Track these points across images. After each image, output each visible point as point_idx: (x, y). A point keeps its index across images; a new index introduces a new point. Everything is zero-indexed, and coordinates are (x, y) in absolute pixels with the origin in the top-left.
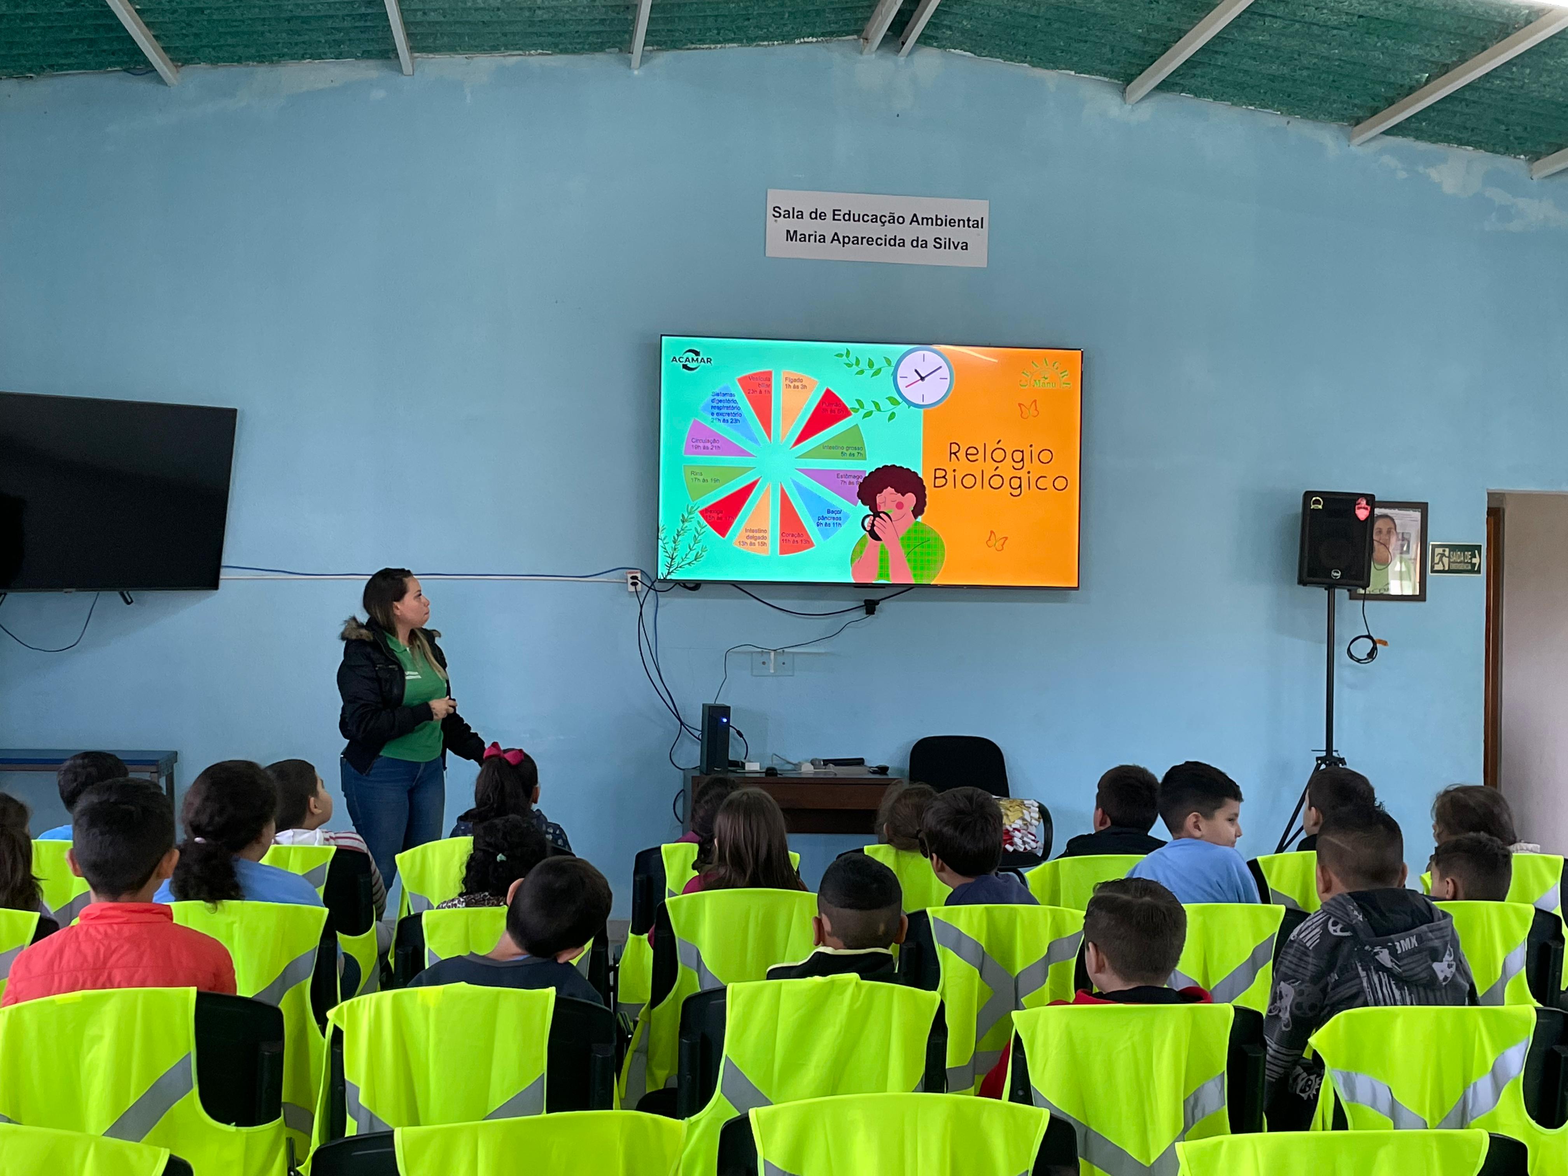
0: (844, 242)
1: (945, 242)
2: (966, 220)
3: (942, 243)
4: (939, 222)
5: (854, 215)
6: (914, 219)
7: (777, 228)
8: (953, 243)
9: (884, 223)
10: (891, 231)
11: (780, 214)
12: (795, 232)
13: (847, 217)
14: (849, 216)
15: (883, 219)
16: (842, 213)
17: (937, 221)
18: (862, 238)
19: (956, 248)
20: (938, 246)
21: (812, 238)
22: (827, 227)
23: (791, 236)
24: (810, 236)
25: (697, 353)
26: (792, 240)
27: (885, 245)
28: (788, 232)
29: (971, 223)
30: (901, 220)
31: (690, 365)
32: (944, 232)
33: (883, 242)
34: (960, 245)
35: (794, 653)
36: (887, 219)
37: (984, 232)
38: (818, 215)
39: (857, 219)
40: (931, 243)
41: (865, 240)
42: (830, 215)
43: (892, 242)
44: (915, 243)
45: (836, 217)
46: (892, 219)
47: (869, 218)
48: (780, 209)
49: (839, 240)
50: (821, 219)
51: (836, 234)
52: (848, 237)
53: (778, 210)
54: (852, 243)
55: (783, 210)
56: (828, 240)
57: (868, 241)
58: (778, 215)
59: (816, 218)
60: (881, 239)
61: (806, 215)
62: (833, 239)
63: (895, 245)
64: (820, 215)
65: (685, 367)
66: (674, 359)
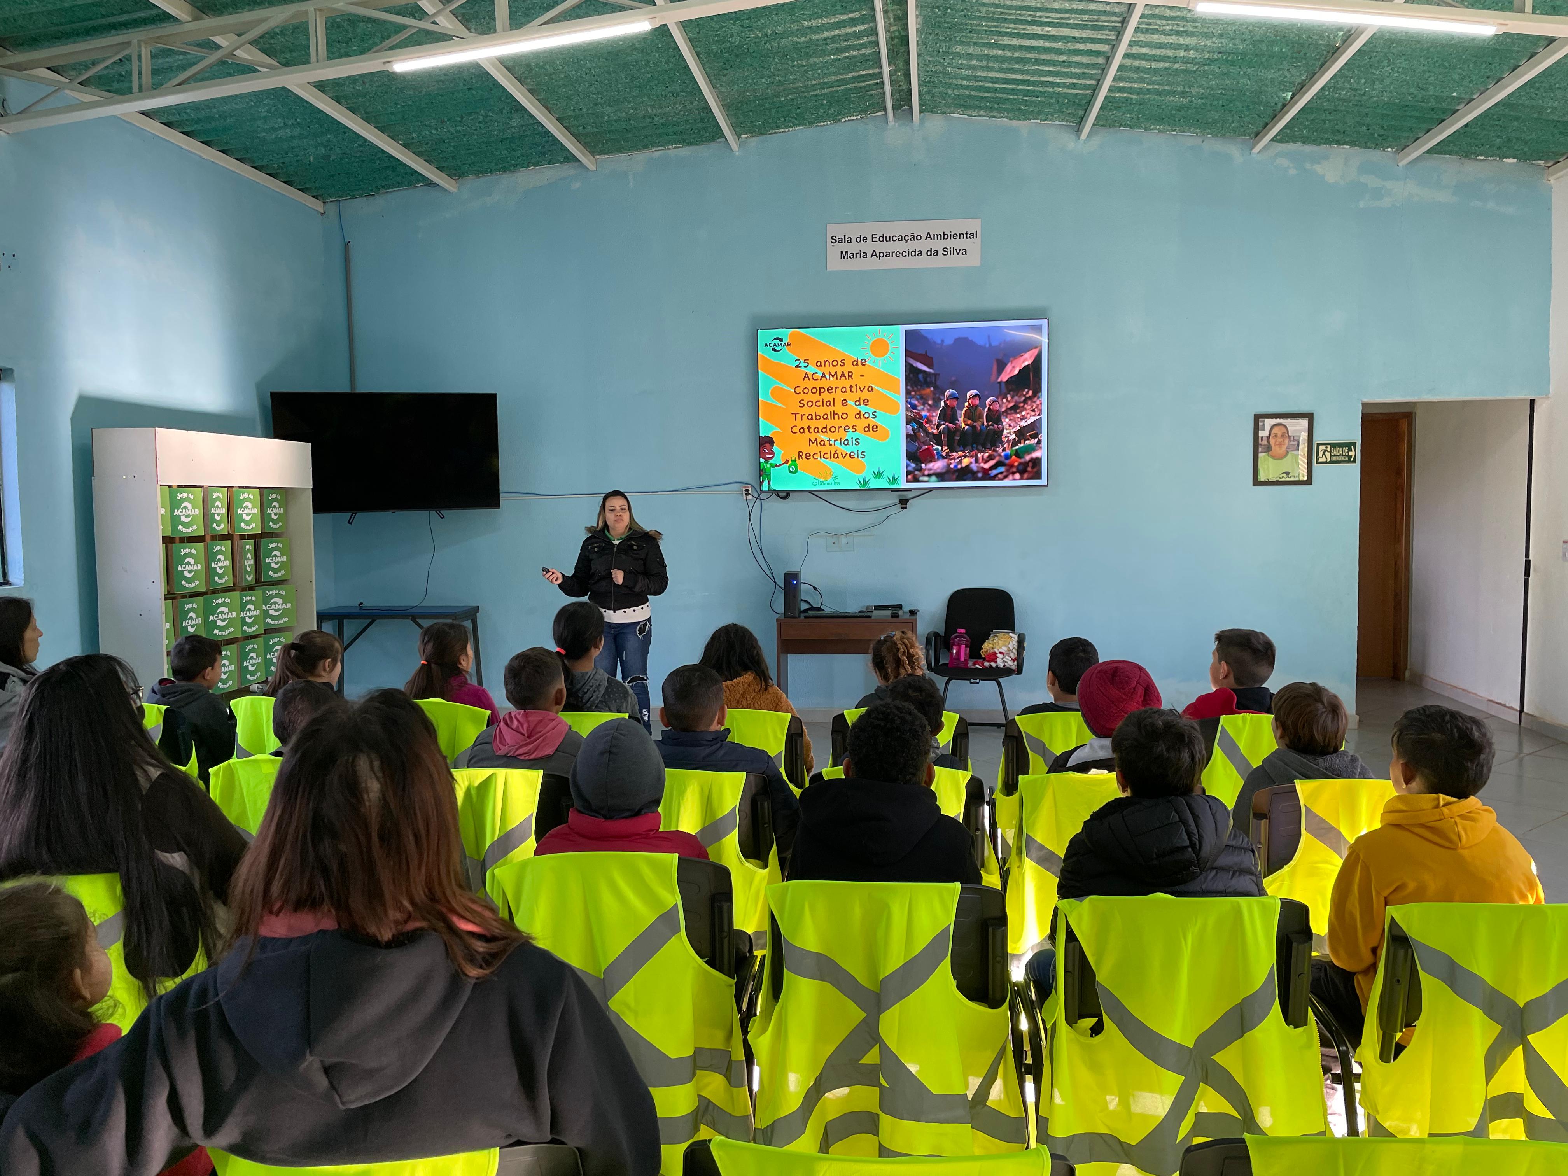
0: (880, 256)
1: (951, 250)
2: (965, 233)
3: (949, 251)
4: (946, 237)
5: (886, 237)
6: (929, 236)
7: (834, 250)
8: (956, 250)
9: (907, 241)
10: (912, 245)
11: (836, 240)
12: (847, 252)
13: (881, 239)
14: (883, 238)
15: (907, 239)
16: (878, 237)
17: (944, 236)
18: (892, 252)
19: (958, 254)
20: (945, 253)
21: (858, 255)
22: (868, 247)
23: (844, 255)
24: (856, 254)
25: (781, 340)
26: (844, 257)
27: (909, 256)
28: (842, 252)
29: (968, 236)
30: (919, 237)
31: (776, 348)
32: (950, 243)
33: (907, 254)
34: (961, 252)
35: (854, 536)
36: (910, 237)
37: (978, 241)
38: (861, 239)
39: (888, 239)
40: (940, 252)
41: (894, 254)
42: (870, 238)
43: (913, 254)
44: (929, 253)
45: (874, 240)
46: (913, 238)
47: (897, 238)
48: (836, 237)
49: (876, 255)
50: (864, 241)
51: (874, 251)
52: (883, 253)
53: (834, 238)
54: (886, 256)
55: (838, 238)
56: (869, 255)
57: (896, 254)
58: (834, 241)
59: (860, 241)
60: (906, 252)
61: (854, 240)
62: (873, 255)
63: (915, 255)
64: (863, 239)
65: (773, 349)
66: (766, 345)
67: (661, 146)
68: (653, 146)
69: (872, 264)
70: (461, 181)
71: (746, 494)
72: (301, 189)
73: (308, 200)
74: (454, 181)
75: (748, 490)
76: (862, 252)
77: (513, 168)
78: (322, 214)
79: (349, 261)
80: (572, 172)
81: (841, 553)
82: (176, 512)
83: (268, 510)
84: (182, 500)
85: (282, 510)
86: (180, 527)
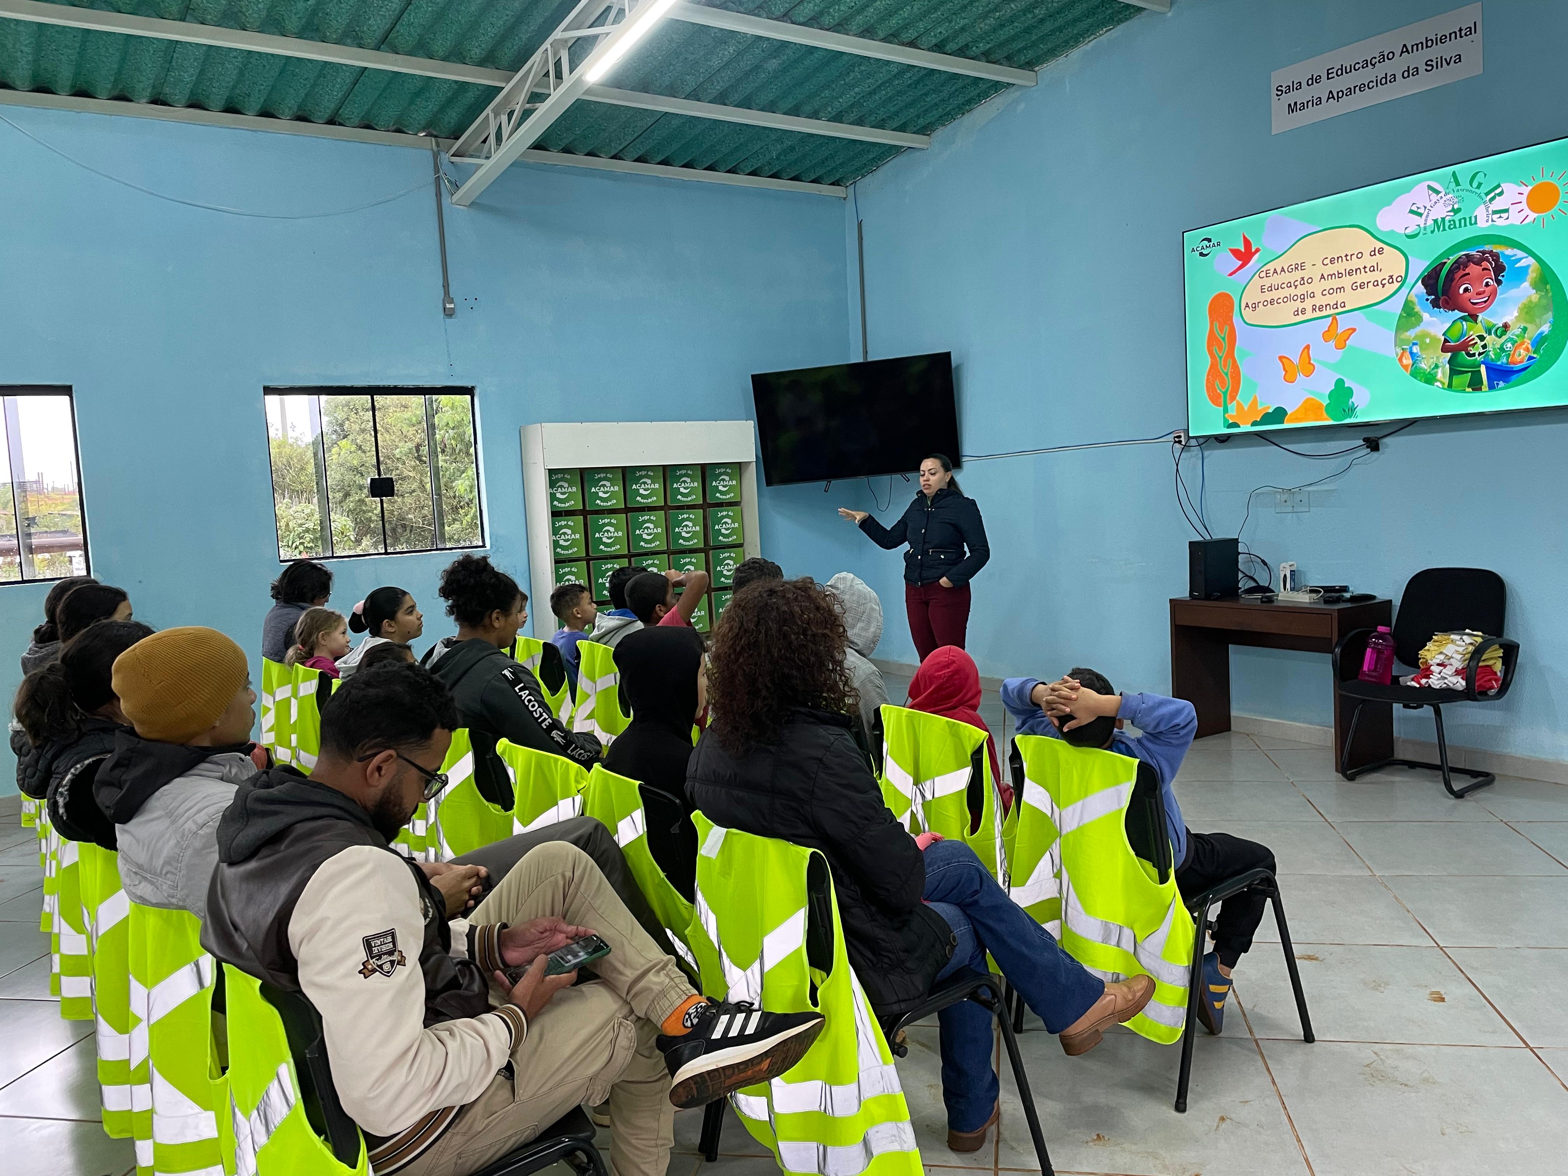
0: (1338, 97)
1: (1437, 62)
2: (1457, 30)
3: (1434, 64)
4: (1430, 43)
5: (1346, 67)
6: (1405, 50)
7: (1279, 105)
8: (1446, 59)
9: (1373, 65)
10: (1381, 70)
11: (1282, 91)
12: (1296, 103)
13: (1339, 72)
14: (1343, 71)
15: (1374, 61)
16: (1334, 70)
17: (1427, 43)
18: (1355, 87)
19: (1448, 64)
20: (1430, 68)
21: (1310, 104)
22: (1321, 90)
23: (1292, 108)
24: (1308, 102)
25: (1209, 240)
26: (1293, 112)
27: (1377, 86)
28: (1290, 105)
29: (1463, 33)
30: (1391, 56)
31: (1205, 252)
32: (1433, 53)
33: (1375, 84)
34: (1453, 59)
35: (1307, 492)
36: (1377, 60)
37: (1477, 37)
38: (1314, 80)
39: (1348, 70)
40: (1422, 68)
41: (1357, 89)
42: (1324, 77)
43: (1384, 81)
44: (1406, 74)
45: (1330, 76)
46: (1383, 58)
47: (1360, 65)
48: (1281, 86)
49: (1333, 97)
50: (1316, 82)
51: (1331, 92)
52: (1342, 91)
53: (1280, 88)
54: (1346, 95)
55: (1284, 87)
56: (1324, 100)
57: (1360, 88)
58: (1280, 93)
59: (1312, 84)
60: (1373, 82)
61: (1304, 84)
62: (1329, 98)
63: (1386, 83)
64: (1316, 80)
65: (1201, 254)
66: (1193, 250)
67: (1092, 34)
68: (1084, 38)
69: (1332, 109)
70: (933, 135)
71: (1175, 442)
72: (812, 182)
73: (824, 189)
74: (928, 137)
75: (1180, 437)
76: (1315, 99)
77: (968, 107)
78: (845, 199)
79: (862, 239)
80: (1018, 93)
81: (1294, 514)
82: (593, 490)
83: (714, 483)
84: (601, 480)
85: (734, 482)
86: (598, 502)
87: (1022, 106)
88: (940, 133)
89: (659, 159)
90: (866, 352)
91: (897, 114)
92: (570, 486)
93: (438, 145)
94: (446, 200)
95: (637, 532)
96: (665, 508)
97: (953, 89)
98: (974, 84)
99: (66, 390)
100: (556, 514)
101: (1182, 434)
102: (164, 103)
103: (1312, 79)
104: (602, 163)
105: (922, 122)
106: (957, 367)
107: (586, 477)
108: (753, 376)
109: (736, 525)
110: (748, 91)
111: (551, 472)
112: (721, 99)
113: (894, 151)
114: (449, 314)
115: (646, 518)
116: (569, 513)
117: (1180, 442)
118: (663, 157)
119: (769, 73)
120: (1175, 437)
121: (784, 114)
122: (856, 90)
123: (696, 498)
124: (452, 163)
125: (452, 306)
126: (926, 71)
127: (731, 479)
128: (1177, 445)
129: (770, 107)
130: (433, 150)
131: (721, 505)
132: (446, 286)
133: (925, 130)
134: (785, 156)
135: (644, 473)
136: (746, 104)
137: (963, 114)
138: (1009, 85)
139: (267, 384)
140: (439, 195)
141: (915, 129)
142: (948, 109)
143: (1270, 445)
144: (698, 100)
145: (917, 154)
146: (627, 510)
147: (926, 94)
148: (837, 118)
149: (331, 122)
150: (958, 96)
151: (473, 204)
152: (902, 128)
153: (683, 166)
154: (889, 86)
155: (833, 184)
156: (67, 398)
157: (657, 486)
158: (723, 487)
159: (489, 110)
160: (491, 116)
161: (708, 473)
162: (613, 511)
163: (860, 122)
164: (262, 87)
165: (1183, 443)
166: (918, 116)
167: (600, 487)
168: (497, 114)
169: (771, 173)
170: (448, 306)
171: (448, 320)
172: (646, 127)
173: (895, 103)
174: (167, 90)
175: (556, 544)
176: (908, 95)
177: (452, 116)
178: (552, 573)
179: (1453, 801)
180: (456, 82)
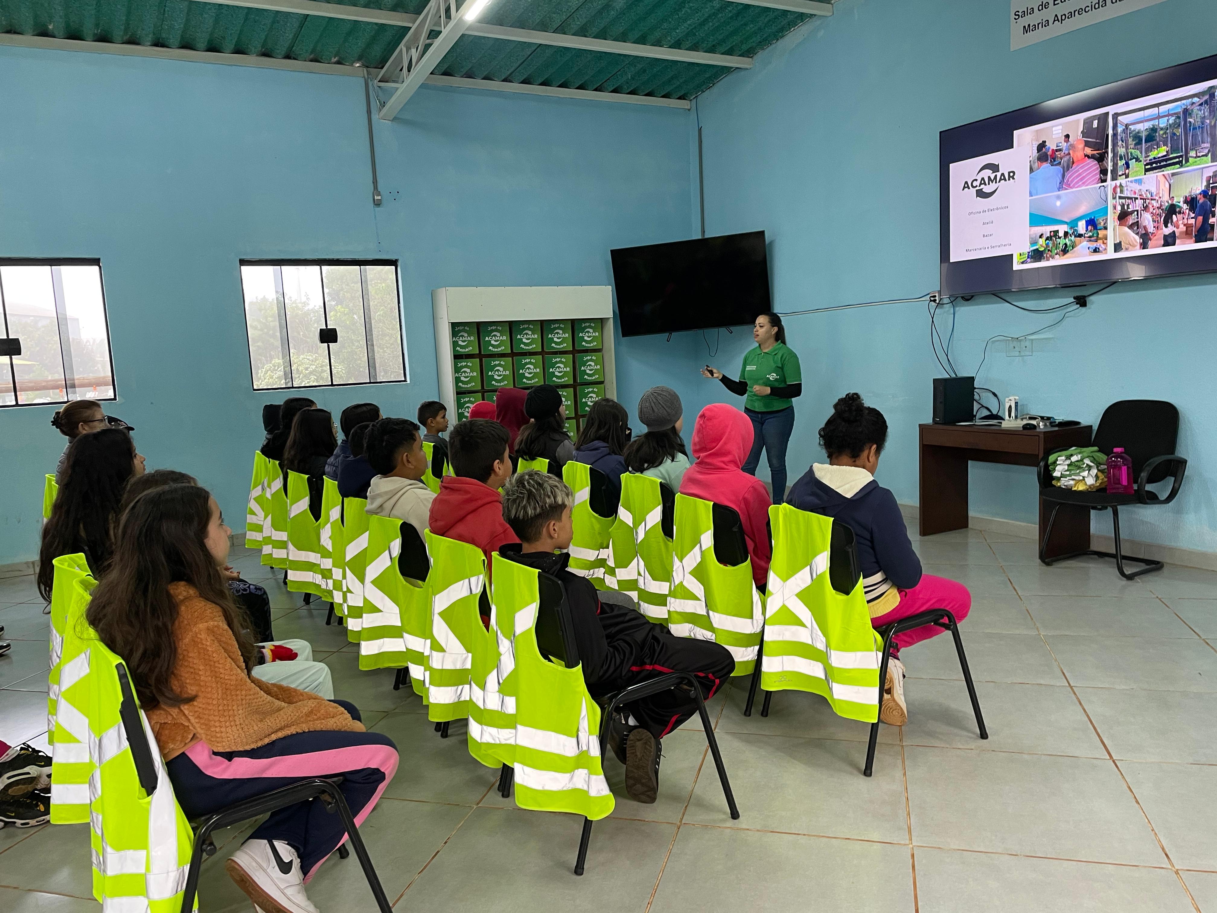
0: (1062, 20)
7: (1016, 27)
11: (1018, 15)
12: (1029, 25)
18: (1075, 12)
21: (1040, 25)
22: (1049, 14)
23: (1026, 30)
24: (1038, 24)
26: (1027, 32)
27: (1092, 10)
28: (1024, 27)
33: (1090, 8)
35: (1032, 340)
41: (1077, 12)
42: (1051, 3)
43: (1097, 6)
48: (1018, 12)
49: (1058, 20)
50: (1045, 8)
51: (1056, 16)
52: (1065, 15)
53: (1017, 13)
54: (1068, 18)
55: (1020, 12)
56: (1051, 22)
57: (1079, 12)
58: (1017, 17)
59: (1042, 9)
60: (1088, 7)
61: (1036, 10)
62: (1055, 21)
63: (1099, 7)
64: (1045, 6)
69: (1057, 29)
70: (755, 57)
71: (931, 301)
72: (663, 97)
73: (673, 103)
74: (751, 59)
75: (935, 296)
76: (1044, 21)
77: (781, 34)
78: (689, 110)
79: (701, 142)
80: (819, 22)
81: (1020, 358)
82: (487, 339)
83: (581, 335)
84: (493, 331)
85: (597, 334)
86: (491, 348)
87: (821, 33)
88: (761, 55)
89: (540, 81)
90: (703, 232)
91: (724, 41)
92: (469, 336)
93: (368, 73)
94: (375, 117)
95: (521, 371)
96: (542, 353)
97: (766, 20)
98: (783, 15)
99: (95, 262)
100: (457, 357)
101: (937, 295)
102: (163, 46)
103: (1042, 5)
104: (496, 85)
105: (745, 47)
106: (771, 243)
107: (481, 329)
108: (612, 251)
109: (599, 367)
110: (602, 26)
111: (454, 325)
112: (582, 32)
113: (726, 70)
114: (377, 204)
115: (528, 360)
116: (469, 356)
117: (935, 301)
118: (543, 80)
119: (617, 11)
120: (931, 297)
121: (634, 42)
122: (689, 22)
123: (567, 346)
124: (379, 87)
125: (379, 198)
126: (742, 6)
127: (594, 332)
128: (932, 303)
129: (623, 38)
130: (364, 77)
131: (587, 351)
132: (375, 182)
133: (749, 53)
134: (639, 77)
135: (526, 326)
136: (602, 35)
137: (777, 40)
138: (812, 16)
139: (243, 257)
140: (369, 112)
141: (740, 53)
142: (764, 36)
143: (1003, 303)
144: (564, 33)
145: (743, 73)
146: (513, 354)
147: (746, 24)
148: (677, 45)
149: (288, 57)
150: (771, 25)
151: (395, 119)
152: (729, 52)
153: (559, 86)
154: (714, 18)
155: (679, 98)
156: (97, 268)
157: (536, 336)
158: (588, 337)
159: (402, 46)
160: (404, 50)
161: (576, 327)
162: (502, 355)
163: (694, 48)
164: (233, 32)
165: (937, 302)
166: (742, 42)
167: (492, 336)
168: (408, 49)
169: (630, 90)
170: (376, 198)
171: (377, 209)
172: (526, 56)
173: (721, 32)
174: (164, 35)
175: (457, 380)
176: (730, 25)
177: (377, 51)
178: (454, 401)
179: (1124, 582)
180: (376, 24)
